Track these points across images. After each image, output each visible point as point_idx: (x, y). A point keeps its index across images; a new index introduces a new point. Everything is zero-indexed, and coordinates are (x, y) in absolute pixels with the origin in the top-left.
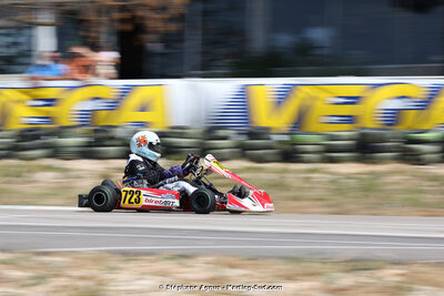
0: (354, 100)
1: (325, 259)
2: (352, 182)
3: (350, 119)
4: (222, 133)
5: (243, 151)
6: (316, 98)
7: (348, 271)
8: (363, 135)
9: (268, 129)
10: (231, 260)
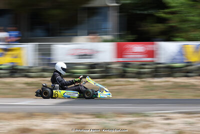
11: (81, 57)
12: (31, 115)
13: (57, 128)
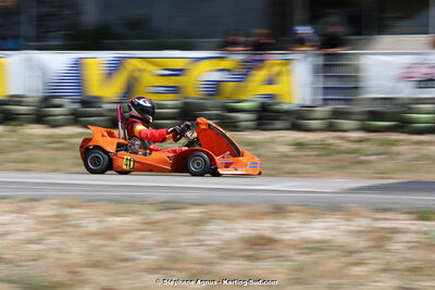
0: (178, 72)
1: (143, 202)
3: (175, 90)
4: (57, 101)
5: (76, 118)
6: (144, 71)
7: (161, 210)
8: (186, 104)
9: (98, 98)
10: (69, 202)
11: (423, 84)
12: (279, 210)
13: (327, 238)
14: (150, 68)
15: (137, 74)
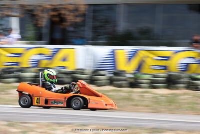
0: (167, 58)
2: (163, 98)
4: (102, 72)
5: (111, 82)
14: (151, 56)
15: (144, 59)
